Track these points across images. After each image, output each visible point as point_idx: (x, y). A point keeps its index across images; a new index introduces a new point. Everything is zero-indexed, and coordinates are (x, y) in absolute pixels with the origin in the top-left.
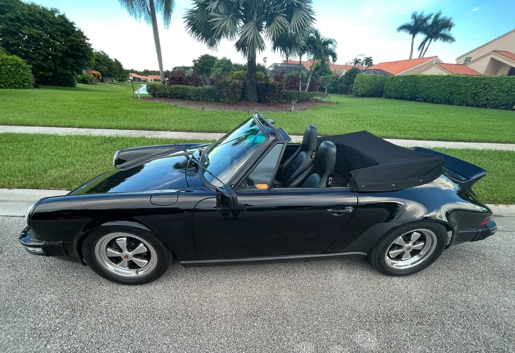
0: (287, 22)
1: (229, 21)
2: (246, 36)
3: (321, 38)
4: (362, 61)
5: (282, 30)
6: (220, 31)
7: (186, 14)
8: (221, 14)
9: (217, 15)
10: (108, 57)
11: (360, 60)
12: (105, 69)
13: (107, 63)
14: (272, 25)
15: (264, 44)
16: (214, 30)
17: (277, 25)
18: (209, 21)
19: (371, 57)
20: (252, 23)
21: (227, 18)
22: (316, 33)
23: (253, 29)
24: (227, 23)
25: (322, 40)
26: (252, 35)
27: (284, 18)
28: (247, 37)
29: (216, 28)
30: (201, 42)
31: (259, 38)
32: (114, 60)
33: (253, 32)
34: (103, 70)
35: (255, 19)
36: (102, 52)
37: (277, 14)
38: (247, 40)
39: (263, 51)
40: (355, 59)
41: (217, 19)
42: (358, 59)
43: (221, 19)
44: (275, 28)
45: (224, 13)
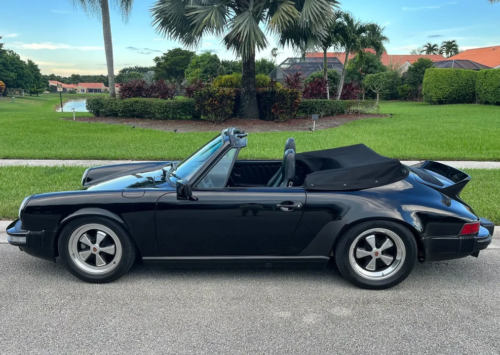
0: (296, 11)
1: (215, 11)
2: (239, 30)
3: (355, 24)
4: (439, 48)
5: (289, 21)
6: (201, 26)
7: (154, 5)
8: (203, 5)
9: (198, 7)
10: (18, 58)
11: (435, 45)
12: (12, 77)
13: (16, 68)
14: (277, 15)
15: (265, 39)
16: (194, 26)
17: (282, 14)
18: (187, 15)
19: (454, 41)
20: (247, 13)
21: (212, 9)
22: (347, 17)
23: (249, 22)
24: (212, 17)
26: (247, 29)
27: (290, 5)
28: (240, 33)
29: (195, 24)
30: (173, 40)
31: (257, 32)
32: (27, 63)
33: (248, 25)
34: (9, 79)
35: (251, 9)
36: (10, 52)
38: (240, 36)
39: (264, 48)
40: (428, 46)
41: (197, 12)
42: (432, 45)
43: (203, 11)
44: (279, 19)
45: (207, 4)
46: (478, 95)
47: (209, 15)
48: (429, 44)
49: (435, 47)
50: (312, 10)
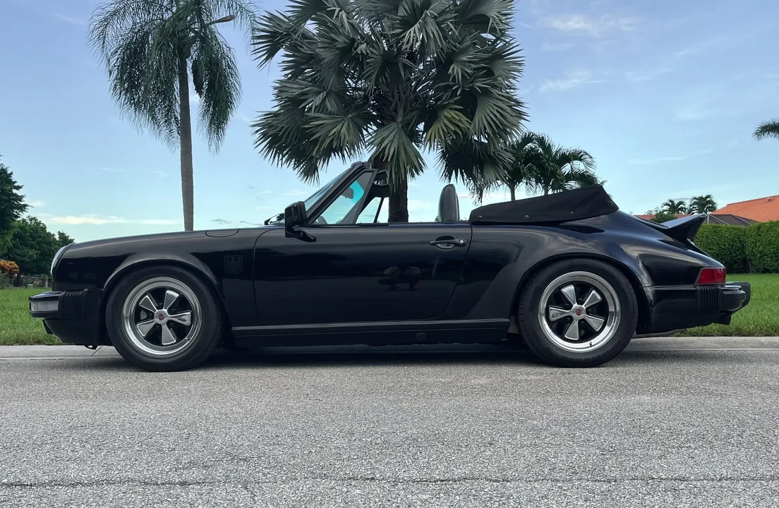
0: (464, 118)
1: (346, 124)
2: (383, 146)
3: (554, 150)
4: (687, 206)
5: (455, 132)
6: (328, 141)
7: (258, 119)
8: (330, 113)
9: (322, 115)
10: (44, 228)
12: (31, 256)
13: (39, 243)
14: (437, 126)
15: (422, 160)
16: (317, 140)
17: (444, 123)
18: (306, 126)
19: (709, 196)
20: (394, 125)
21: (343, 120)
22: (541, 141)
23: (397, 136)
24: (344, 129)
25: (557, 152)
26: (395, 145)
27: (457, 112)
28: (384, 149)
29: (319, 137)
30: (285, 166)
31: (408, 150)
32: (57, 237)
33: (396, 140)
34: (26, 259)
35: (400, 119)
36: (31, 220)
37: (443, 107)
38: (384, 155)
39: (421, 173)
40: (670, 203)
41: (322, 122)
42: (676, 202)
43: (330, 121)
44: (440, 130)
45: (336, 112)
46: (750, 260)
47: (339, 127)
48: (670, 201)
49: (681, 206)
50: (488, 118)
